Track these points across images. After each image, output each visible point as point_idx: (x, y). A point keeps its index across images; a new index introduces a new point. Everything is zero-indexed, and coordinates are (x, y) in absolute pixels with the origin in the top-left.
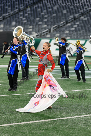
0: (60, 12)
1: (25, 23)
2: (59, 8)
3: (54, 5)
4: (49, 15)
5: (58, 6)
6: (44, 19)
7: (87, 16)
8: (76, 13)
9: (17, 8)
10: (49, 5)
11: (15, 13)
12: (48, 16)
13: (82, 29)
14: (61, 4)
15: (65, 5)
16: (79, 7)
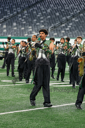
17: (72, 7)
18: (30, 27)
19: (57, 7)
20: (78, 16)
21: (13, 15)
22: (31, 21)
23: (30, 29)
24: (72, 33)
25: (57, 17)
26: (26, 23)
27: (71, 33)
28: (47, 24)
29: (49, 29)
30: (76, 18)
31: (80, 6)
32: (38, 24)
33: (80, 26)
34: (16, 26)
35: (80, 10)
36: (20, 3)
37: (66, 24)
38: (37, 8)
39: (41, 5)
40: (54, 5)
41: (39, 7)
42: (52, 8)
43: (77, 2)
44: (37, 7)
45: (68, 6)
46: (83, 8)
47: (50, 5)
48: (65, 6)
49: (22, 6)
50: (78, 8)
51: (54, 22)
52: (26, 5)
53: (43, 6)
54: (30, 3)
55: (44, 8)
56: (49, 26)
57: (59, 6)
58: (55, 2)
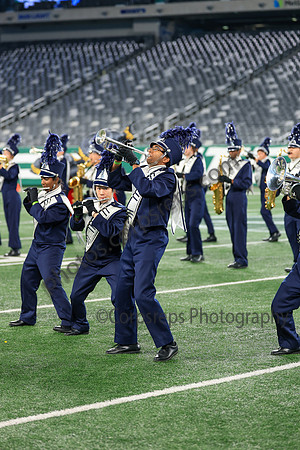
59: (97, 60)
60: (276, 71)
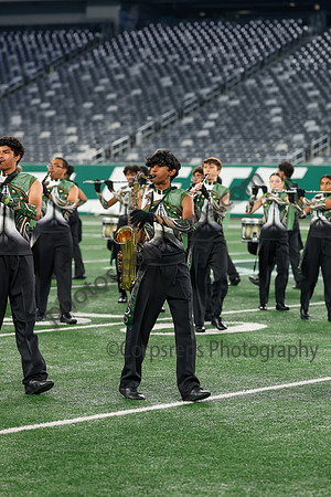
0: (153, 83)
1: (51, 118)
2: (148, 73)
3: (131, 61)
4: (121, 91)
5: (142, 65)
6: (109, 106)
7: (238, 94)
8: (203, 87)
9: (16, 74)
10: (115, 61)
11: (14, 88)
12: (119, 96)
13: (232, 133)
14: (149, 57)
15: (162, 60)
16: (206, 66)
17: (217, 55)
18: (72, 130)
19: (164, 57)
20: (240, 89)
21: (11, 90)
22: (74, 109)
23: (71, 134)
24: (220, 146)
25: (166, 93)
26: (58, 114)
27: (214, 146)
28: (129, 117)
29: (139, 135)
30: (232, 94)
31: (244, 51)
32: (99, 117)
33: (245, 120)
34: (23, 127)
35: (244, 66)
36: (34, 45)
37: (198, 116)
38: (95, 62)
39: (106, 51)
40: (153, 50)
41: (102, 58)
42: (147, 61)
43: (235, 37)
44: (94, 58)
45: (204, 52)
46: (256, 58)
47: (141, 50)
48: (192, 53)
49: (40, 57)
50: (236, 59)
51: (154, 111)
52: (53, 54)
53: (115, 54)
54: (69, 45)
55: (119, 61)
56: (138, 123)
57: (171, 53)
58: (155, 39)
59: (41, 52)
60: (275, 70)
